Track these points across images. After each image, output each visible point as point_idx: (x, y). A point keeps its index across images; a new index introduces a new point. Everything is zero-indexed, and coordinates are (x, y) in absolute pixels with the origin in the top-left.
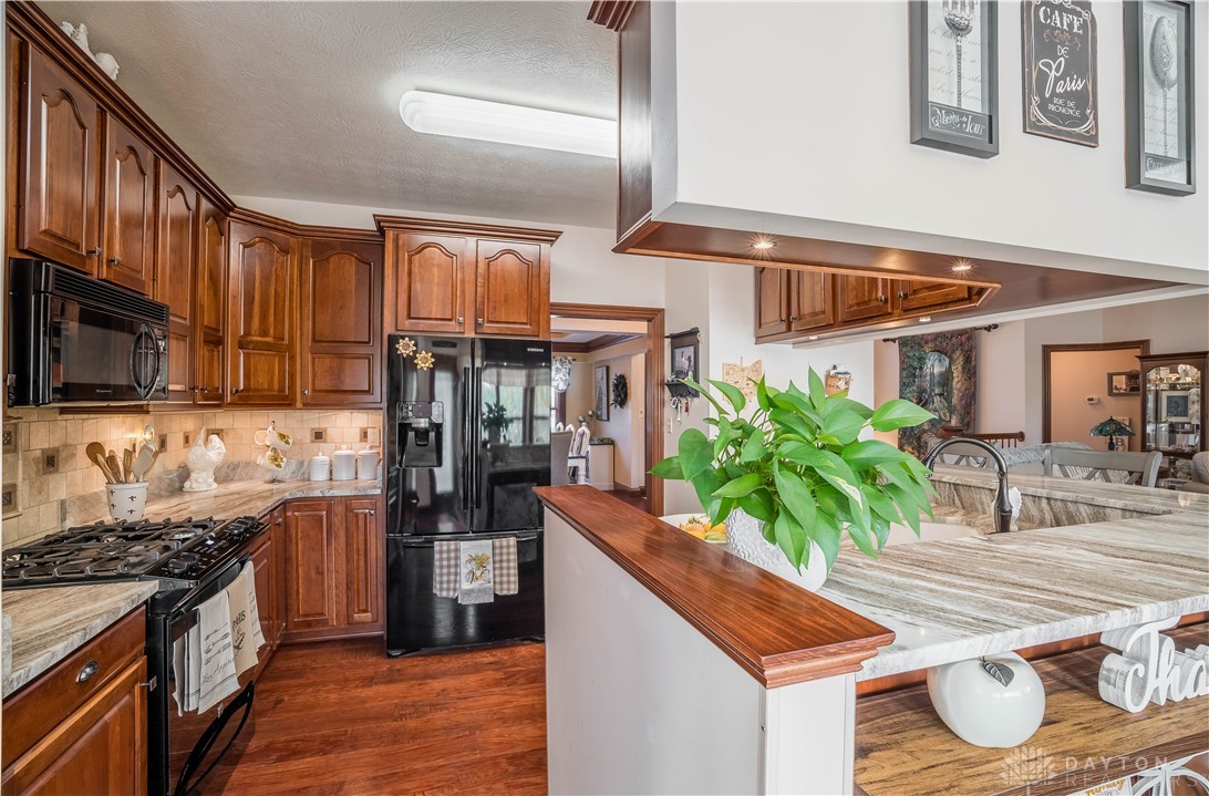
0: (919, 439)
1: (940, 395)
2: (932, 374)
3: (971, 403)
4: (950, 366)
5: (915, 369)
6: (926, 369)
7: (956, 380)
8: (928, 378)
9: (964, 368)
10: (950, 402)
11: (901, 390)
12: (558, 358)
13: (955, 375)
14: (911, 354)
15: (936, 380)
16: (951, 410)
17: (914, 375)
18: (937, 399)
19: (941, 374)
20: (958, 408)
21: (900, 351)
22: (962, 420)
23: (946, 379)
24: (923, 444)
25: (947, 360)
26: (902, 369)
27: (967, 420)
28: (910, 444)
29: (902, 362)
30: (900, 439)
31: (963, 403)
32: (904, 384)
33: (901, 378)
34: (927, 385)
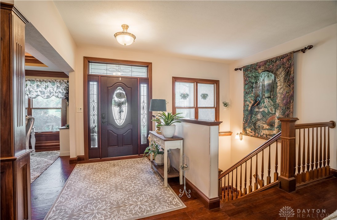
0: (255, 124)
1: (269, 97)
2: (263, 85)
3: (290, 101)
4: (275, 79)
5: (253, 83)
6: (260, 83)
7: (279, 88)
8: (261, 88)
9: (285, 79)
10: (275, 102)
11: (244, 97)
12: (58, 80)
13: (278, 84)
14: (250, 75)
15: (266, 89)
16: (276, 107)
17: (252, 87)
18: (266, 100)
19: (269, 85)
20: (281, 105)
21: (244, 74)
22: (284, 113)
23: (272, 88)
24: (257, 127)
25: (273, 76)
26: (245, 84)
27: (287, 113)
28: (250, 127)
29: (245, 80)
30: (244, 124)
31: (285, 101)
32: (246, 93)
33: (245, 89)
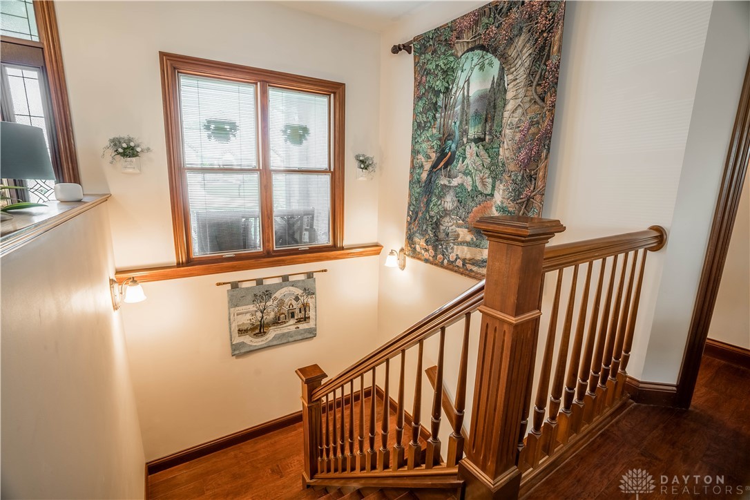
0: (437, 225)
1: (478, 140)
2: (466, 99)
3: (539, 153)
4: (501, 78)
5: (437, 93)
6: (457, 94)
7: (510, 107)
8: (458, 108)
9: (531, 74)
10: (494, 156)
11: (414, 138)
13: (510, 95)
14: (431, 66)
15: (472, 111)
16: (497, 173)
17: (435, 107)
18: (471, 149)
19: (482, 97)
20: (512, 167)
21: (416, 64)
22: (516, 194)
23: (492, 104)
24: (442, 236)
25: (497, 63)
26: (418, 98)
27: (526, 192)
28: (424, 233)
29: (418, 84)
30: (409, 223)
31: (522, 155)
32: (419, 125)
33: (415, 115)
34: (454, 125)
